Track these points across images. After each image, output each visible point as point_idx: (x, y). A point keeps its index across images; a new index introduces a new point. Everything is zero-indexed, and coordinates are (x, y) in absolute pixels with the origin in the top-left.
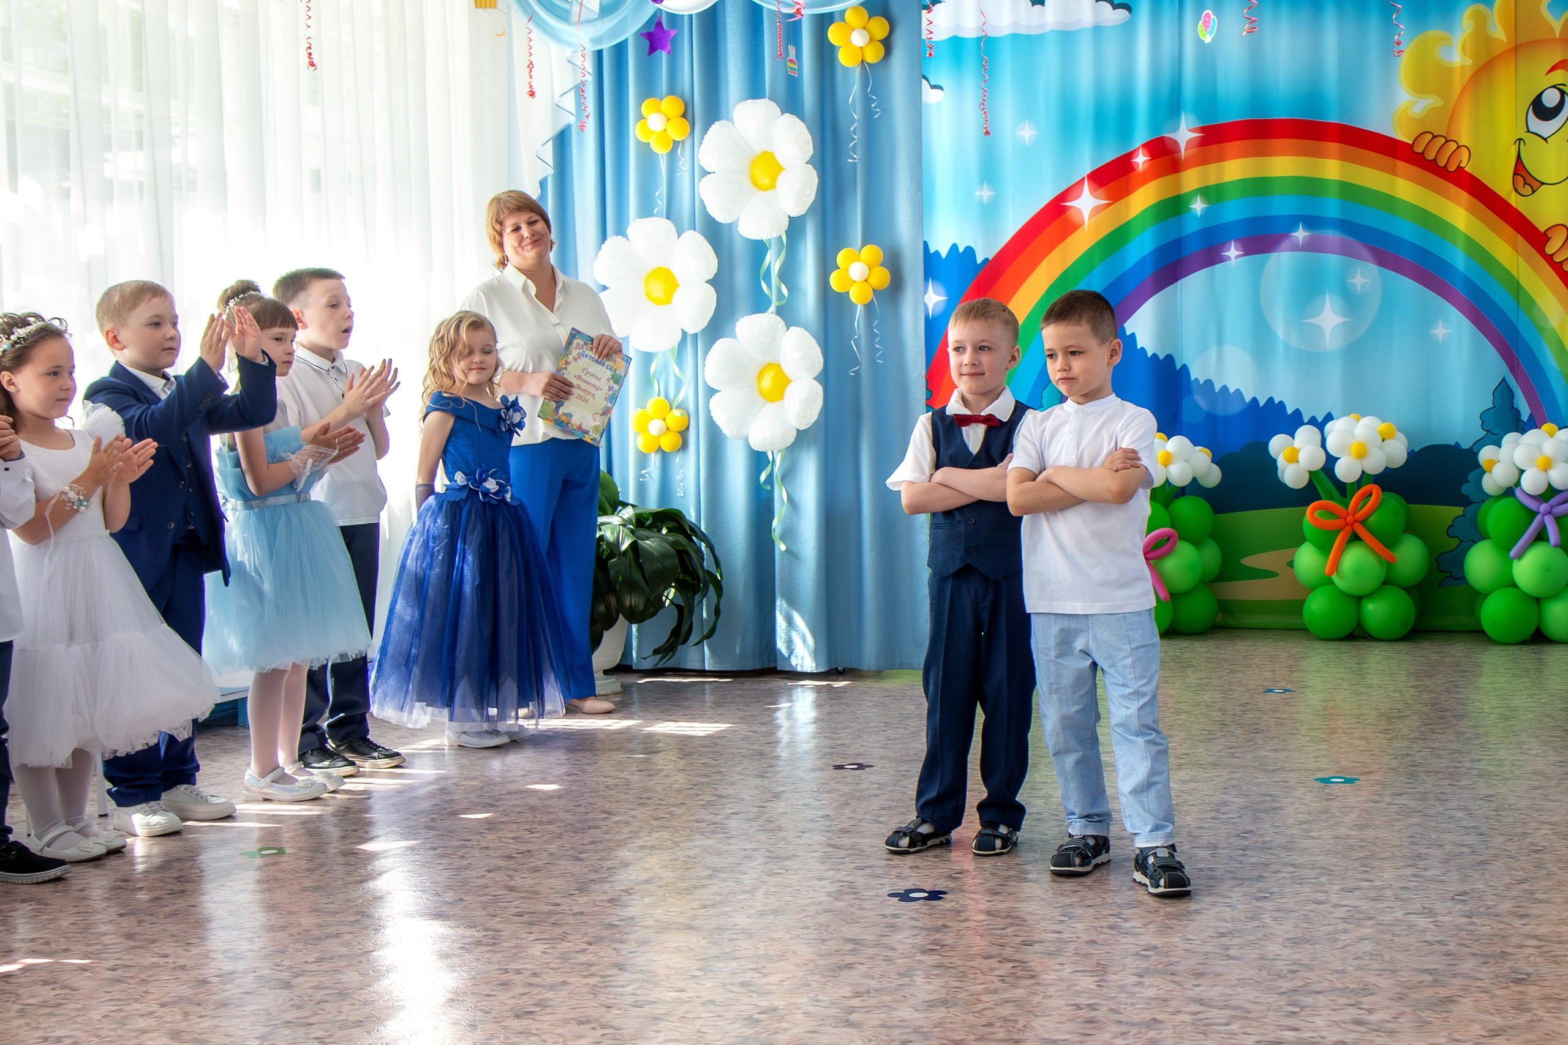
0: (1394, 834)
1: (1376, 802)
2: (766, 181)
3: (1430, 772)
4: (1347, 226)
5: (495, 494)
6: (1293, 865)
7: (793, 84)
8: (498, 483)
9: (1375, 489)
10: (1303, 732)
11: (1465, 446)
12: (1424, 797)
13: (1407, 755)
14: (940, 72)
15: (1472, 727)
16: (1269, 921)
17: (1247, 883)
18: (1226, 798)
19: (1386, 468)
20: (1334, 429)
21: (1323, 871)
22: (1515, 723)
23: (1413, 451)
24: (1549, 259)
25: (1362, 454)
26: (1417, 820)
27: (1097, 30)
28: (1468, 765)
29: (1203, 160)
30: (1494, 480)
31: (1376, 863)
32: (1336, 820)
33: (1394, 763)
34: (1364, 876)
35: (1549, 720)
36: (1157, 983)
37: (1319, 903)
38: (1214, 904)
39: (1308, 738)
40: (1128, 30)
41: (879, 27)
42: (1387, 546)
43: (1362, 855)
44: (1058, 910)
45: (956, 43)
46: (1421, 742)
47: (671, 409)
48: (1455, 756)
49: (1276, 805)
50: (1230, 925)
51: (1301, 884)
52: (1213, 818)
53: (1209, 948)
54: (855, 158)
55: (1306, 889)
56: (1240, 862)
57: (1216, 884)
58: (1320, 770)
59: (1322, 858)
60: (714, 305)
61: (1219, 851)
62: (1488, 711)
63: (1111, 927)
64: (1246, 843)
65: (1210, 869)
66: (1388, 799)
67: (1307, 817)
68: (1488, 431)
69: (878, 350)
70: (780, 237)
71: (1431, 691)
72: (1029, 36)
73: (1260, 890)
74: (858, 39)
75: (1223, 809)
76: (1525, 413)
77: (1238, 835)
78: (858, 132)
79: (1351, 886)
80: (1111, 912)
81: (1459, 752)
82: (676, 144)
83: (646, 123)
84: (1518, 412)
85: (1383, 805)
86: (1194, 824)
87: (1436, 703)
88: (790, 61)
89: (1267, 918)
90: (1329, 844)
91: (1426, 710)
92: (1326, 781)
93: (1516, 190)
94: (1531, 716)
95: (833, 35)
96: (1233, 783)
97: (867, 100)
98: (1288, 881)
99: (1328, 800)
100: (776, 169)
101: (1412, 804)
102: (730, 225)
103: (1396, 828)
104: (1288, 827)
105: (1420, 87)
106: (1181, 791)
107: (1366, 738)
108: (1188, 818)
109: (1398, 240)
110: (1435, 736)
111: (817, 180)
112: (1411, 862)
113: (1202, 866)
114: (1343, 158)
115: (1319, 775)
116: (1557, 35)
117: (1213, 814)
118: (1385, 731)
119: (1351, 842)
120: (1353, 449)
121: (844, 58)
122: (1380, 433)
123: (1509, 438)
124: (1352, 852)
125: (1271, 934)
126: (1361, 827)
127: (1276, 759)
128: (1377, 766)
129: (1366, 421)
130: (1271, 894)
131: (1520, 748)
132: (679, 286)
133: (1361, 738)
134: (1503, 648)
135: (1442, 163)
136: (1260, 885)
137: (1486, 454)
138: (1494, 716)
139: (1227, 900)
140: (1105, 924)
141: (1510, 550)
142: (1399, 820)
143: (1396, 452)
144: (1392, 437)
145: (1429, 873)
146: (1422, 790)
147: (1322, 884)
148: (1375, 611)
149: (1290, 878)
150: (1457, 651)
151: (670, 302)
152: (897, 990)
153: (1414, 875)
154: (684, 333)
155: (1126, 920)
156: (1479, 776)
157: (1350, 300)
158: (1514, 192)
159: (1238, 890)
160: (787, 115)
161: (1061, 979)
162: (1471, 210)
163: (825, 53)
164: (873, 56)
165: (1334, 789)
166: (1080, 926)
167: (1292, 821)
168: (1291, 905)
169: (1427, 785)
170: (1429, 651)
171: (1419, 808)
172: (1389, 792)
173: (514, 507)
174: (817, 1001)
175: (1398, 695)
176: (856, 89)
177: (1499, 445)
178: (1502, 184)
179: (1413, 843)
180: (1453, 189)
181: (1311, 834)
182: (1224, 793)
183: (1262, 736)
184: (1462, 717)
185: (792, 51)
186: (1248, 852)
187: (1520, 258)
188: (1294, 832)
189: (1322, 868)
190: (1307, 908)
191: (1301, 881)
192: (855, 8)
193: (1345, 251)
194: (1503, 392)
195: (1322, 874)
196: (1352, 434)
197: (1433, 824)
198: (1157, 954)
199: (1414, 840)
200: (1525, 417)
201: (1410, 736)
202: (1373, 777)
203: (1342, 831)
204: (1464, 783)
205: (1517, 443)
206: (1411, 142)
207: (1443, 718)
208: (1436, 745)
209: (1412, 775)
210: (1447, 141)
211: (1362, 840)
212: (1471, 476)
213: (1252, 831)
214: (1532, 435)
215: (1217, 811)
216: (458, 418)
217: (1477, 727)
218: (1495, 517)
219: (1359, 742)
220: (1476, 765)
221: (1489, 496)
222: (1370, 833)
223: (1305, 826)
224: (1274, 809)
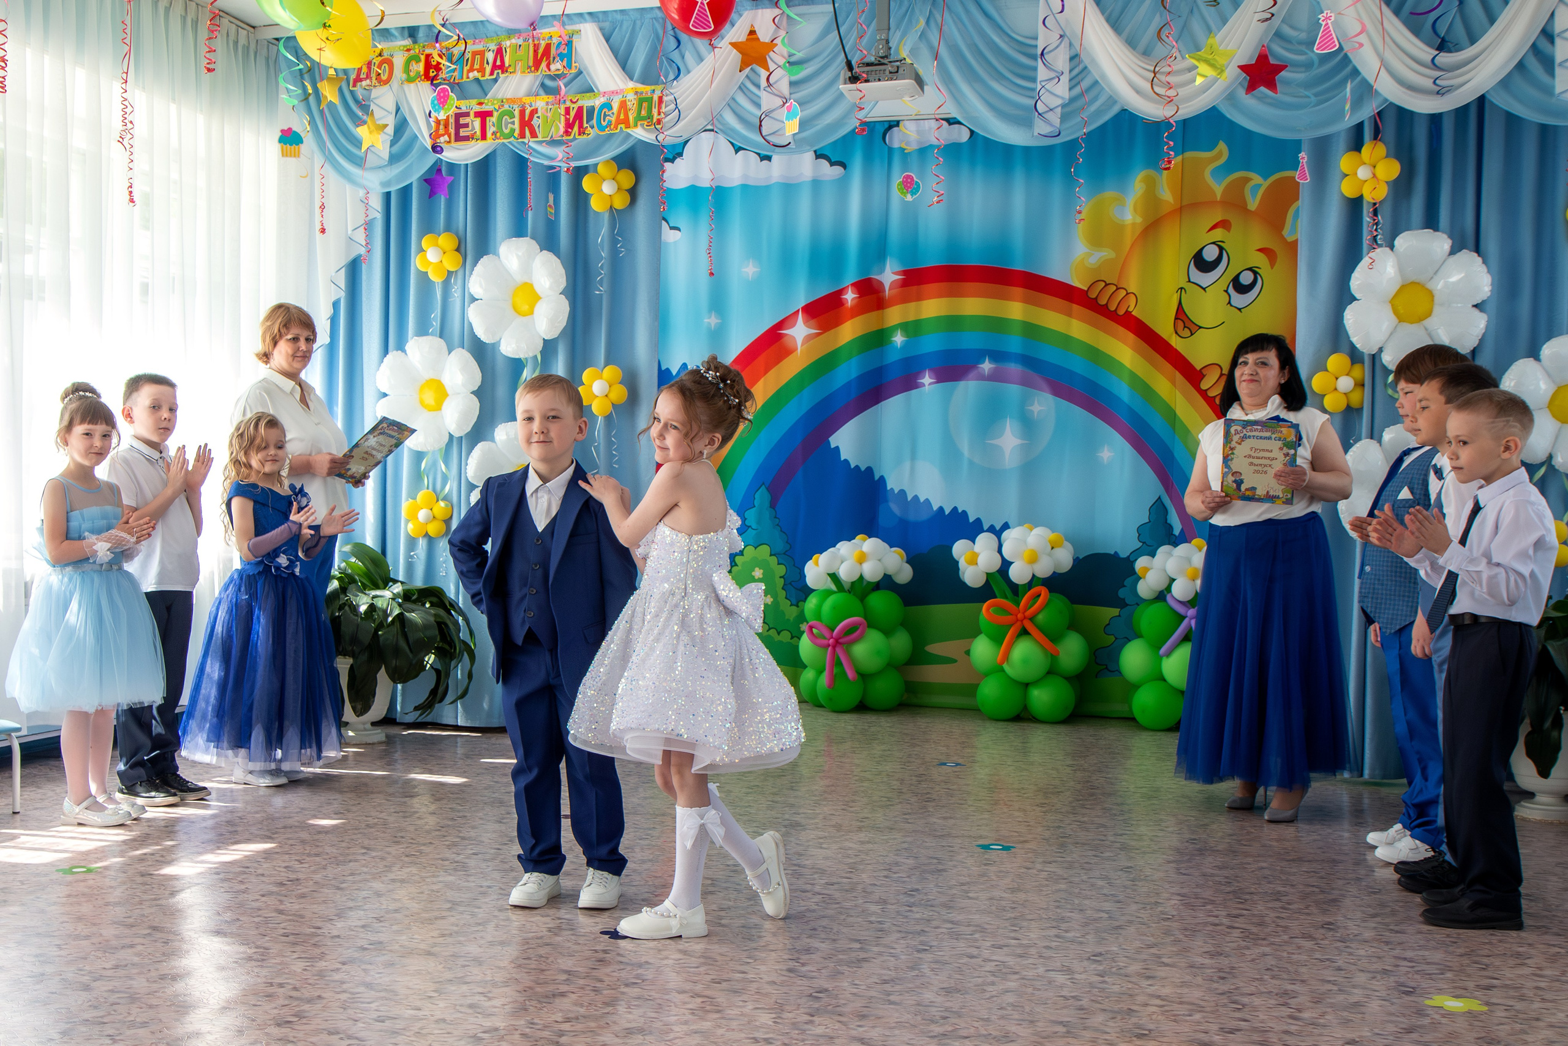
0: (1042, 898)
1: (1028, 869)
2: (525, 308)
3: (1077, 843)
4: (1028, 361)
5: (286, 568)
6: (952, 922)
7: (551, 226)
8: (288, 559)
9: (1044, 591)
10: (970, 803)
11: (1123, 554)
12: (1070, 866)
13: (1059, 827)
14: (680, 217)
15: (1117, 804)
16: (926, 971)
17: (911, 936)
18: (900, 859)
19: (1054, 573)
20: (1010, 537)
21: (978, 928)
22: (1155, 802)
23: (1078, 558)
24: (1203, 394)
25: (1033, 560)
26: (1063, 886)
27: (816, 184)
28: (1112, 838)
29: (904, 300)
30: (1146, 587)
31: (1025, 924)
32: (994, 883)
33: (1047, 834)
34: (1013, 935)
35: (1184, 800)
36: (825, 1022)
37: (972, 957)
38: (880, 954)
39: (972, 808)
40: (842, 185)
41: (627, 179)
42: (1052, 641)
43: (1012, 915)
44: (745, 953)
45: (694, 192)
46: (1071, 816)
47: (438, 501)
48: (1101, 829)
49: (940, 867)
50: (893, 974)
51: (957, 939)
52: (886, 877)
53: (873, 993)
54: (601, 290)
55: (961, 944)
56: (906, 917)
57: (884, 936)
58: (981, 837)
59: (977, 916)
60: (477, 413)
61: (889, 907)
62: (1133, 790)
63: (790, 970)
64: (912, 900)
65: (880, 922)
66: (1039, 866)
67: (968, 879)
68: (1144, 543)
69: (616, 456)
70: (536, 357)
71: (1084, 770)
72: (757, 188)
73: (922, 943)
74: (608, 188)
75: (895, 869)
76: (1177, 528)
77: (906, 893)
78: (606, 268)
79: (1001, 943)
80: (791, 957)
81: (1104, 826)
82: (450, 273)
83: (425, 256)
84: (1170, 527)
85: (1035, 871)
86: (868, 881)
87: (1088, 782)
88: (550, 206)
89: (925, 968)
90: (985, 905)
91: (1079, 787)
92: (986, 847)
93: (1176, 333)
94: (1171, 796)
95: (587, 184)
96: (905, 845)
97: (614, 242)
98: (946, 936)
99: (985, 865)
100: (535, 298)
101: (1060, 872)
102: (493, 345)
103: (1045, 893)
104: (950, 888)
105: (1096, 240)
106: (860, 851)
107: (1025, 811)
108: (864, 876)
109: (1072, 373)
110: (1084, 811)
111: (568, 309)
112: (1054, 924)
113: (873, 919)
114: (1027, 301)
115: (981, 842)
116: (1218, 199)
117: (886, 873)
118: (1041, 805)
119: (1003, 903)
120: (1026, 554)
121: (596, 204)
122: (1050, 542)
123: (1163, 550)
124: (1004, 913)
125: (928, 983)
126: (1013, 891)
127: (944, 826)
128: (1030, 836)
129: (1038, 531)
130: (931, 947)
131: (1159, 825)
132: (448, 395)
133: (1020, 810)
134: (1151, 733)
135: (1113, 308)
136: (922, 938)
137: (1141, 563)
138: (1138, 795)
139: (892, 951)
140: (785, 968)
141: (1160, 648)
142: (1047, 886)
143: (1064, 559)
144: (1061, 546)
145: (1068, 935)
146: (1069, 859)
147: (976, 940)
148: (1041, 698)
149: (949, 934)
150: (1111, 734)
151: (441, 409)
152: (602, 1017)
153: (1056, 936)
154: (451, 436)
155: (803, 965)
156: (1121, 849)
157: (1028, 426)
158: (1174, 334)
159: (902, 942)
160: (545, 252)
161: (742, 1015)
162: (1136, 349)
163: (580, 199)
164: (620, 203)
165: (992, 855)
166: (763, 968)
167: (953, 882)
168: (946, 958)
169: (1075, 855)
170: (1085, 733)
171: (1065, 876)
172: (1041, 860)
173: (301, 579)
174: (532, 1024)
175: (1054, 772)
176: (604, 230)
177: (1153, 555)
178: (1165, 328)
179: (1058, 907)
180: (1121, 330)
181: (970, 895)
182: (897, 855)
183: (933, 804)
184: (1110, 795)
185: (551, 197)
186: (913, 909)
187: (1177, 391)
188: (955, 892)
189: (977, 926)
190: (961, 961)
191: (957, 936)
192: (607, 161)
193: (1025, 382)
194: (1158, 510)
195: (975, 932)
196: (1025, 542)
197: (1077, 891)
198: (828, 996)
199: (1057, 904)
200: (1177, 532)
201: (1063, 810)
202: (1027, 846)
203: (997, 893)
204: (1108, 854)
205: (1170, 554)
206: (1086, 289)
207: (1092, 795)
208: (1085, 819)
209: (1062, 845)
210: (1118, 289)
211: (1014, 902)
212: (1128, 582)
213: (917, 890)
214: (1182, 549)
215: (889, 870)
216: (255, 502)
217: (1122, 804)
218: (1149, 618)
219: (1017, 814)
220: (1119, 839)
221: (1145, 600)
222: (1022, 896)
223: (964, 888)
224: (939, 871)
